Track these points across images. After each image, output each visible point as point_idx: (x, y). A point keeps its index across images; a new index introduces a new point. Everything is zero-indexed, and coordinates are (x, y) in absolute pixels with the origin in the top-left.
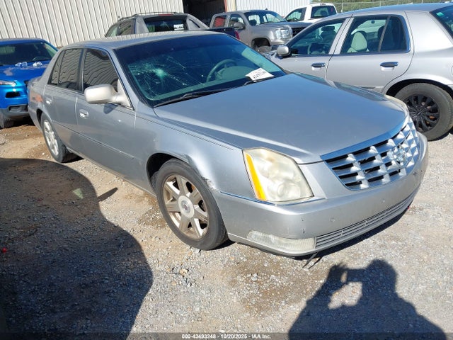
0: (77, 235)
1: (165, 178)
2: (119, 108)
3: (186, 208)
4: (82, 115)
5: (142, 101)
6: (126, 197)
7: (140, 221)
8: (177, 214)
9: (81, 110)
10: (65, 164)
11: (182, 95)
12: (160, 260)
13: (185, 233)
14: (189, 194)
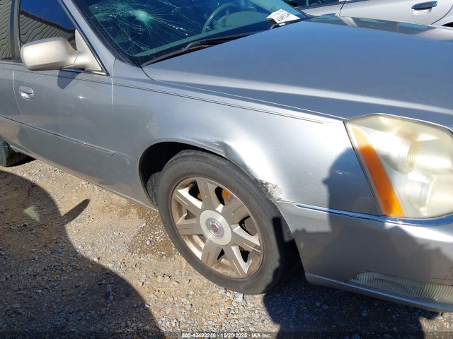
0: (34, 283)
1: (175, 183)
2: (82, 76)
3: (215, 229)
4: (24, 95)
5: (120, 60)
6: (103, 211)
7: (131, 248)
8: (196, 238)
9: (21, 88)
10: (9, 170)
11: (184, 45)
12: (182, 319)
13: (213, 268)
14: (220, 207)
